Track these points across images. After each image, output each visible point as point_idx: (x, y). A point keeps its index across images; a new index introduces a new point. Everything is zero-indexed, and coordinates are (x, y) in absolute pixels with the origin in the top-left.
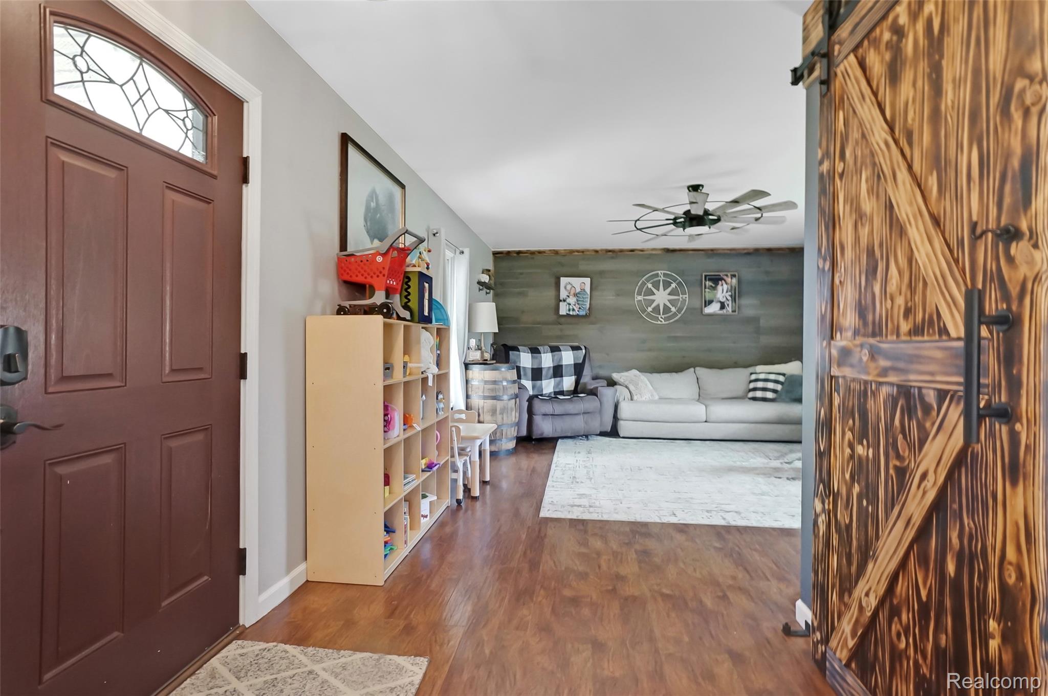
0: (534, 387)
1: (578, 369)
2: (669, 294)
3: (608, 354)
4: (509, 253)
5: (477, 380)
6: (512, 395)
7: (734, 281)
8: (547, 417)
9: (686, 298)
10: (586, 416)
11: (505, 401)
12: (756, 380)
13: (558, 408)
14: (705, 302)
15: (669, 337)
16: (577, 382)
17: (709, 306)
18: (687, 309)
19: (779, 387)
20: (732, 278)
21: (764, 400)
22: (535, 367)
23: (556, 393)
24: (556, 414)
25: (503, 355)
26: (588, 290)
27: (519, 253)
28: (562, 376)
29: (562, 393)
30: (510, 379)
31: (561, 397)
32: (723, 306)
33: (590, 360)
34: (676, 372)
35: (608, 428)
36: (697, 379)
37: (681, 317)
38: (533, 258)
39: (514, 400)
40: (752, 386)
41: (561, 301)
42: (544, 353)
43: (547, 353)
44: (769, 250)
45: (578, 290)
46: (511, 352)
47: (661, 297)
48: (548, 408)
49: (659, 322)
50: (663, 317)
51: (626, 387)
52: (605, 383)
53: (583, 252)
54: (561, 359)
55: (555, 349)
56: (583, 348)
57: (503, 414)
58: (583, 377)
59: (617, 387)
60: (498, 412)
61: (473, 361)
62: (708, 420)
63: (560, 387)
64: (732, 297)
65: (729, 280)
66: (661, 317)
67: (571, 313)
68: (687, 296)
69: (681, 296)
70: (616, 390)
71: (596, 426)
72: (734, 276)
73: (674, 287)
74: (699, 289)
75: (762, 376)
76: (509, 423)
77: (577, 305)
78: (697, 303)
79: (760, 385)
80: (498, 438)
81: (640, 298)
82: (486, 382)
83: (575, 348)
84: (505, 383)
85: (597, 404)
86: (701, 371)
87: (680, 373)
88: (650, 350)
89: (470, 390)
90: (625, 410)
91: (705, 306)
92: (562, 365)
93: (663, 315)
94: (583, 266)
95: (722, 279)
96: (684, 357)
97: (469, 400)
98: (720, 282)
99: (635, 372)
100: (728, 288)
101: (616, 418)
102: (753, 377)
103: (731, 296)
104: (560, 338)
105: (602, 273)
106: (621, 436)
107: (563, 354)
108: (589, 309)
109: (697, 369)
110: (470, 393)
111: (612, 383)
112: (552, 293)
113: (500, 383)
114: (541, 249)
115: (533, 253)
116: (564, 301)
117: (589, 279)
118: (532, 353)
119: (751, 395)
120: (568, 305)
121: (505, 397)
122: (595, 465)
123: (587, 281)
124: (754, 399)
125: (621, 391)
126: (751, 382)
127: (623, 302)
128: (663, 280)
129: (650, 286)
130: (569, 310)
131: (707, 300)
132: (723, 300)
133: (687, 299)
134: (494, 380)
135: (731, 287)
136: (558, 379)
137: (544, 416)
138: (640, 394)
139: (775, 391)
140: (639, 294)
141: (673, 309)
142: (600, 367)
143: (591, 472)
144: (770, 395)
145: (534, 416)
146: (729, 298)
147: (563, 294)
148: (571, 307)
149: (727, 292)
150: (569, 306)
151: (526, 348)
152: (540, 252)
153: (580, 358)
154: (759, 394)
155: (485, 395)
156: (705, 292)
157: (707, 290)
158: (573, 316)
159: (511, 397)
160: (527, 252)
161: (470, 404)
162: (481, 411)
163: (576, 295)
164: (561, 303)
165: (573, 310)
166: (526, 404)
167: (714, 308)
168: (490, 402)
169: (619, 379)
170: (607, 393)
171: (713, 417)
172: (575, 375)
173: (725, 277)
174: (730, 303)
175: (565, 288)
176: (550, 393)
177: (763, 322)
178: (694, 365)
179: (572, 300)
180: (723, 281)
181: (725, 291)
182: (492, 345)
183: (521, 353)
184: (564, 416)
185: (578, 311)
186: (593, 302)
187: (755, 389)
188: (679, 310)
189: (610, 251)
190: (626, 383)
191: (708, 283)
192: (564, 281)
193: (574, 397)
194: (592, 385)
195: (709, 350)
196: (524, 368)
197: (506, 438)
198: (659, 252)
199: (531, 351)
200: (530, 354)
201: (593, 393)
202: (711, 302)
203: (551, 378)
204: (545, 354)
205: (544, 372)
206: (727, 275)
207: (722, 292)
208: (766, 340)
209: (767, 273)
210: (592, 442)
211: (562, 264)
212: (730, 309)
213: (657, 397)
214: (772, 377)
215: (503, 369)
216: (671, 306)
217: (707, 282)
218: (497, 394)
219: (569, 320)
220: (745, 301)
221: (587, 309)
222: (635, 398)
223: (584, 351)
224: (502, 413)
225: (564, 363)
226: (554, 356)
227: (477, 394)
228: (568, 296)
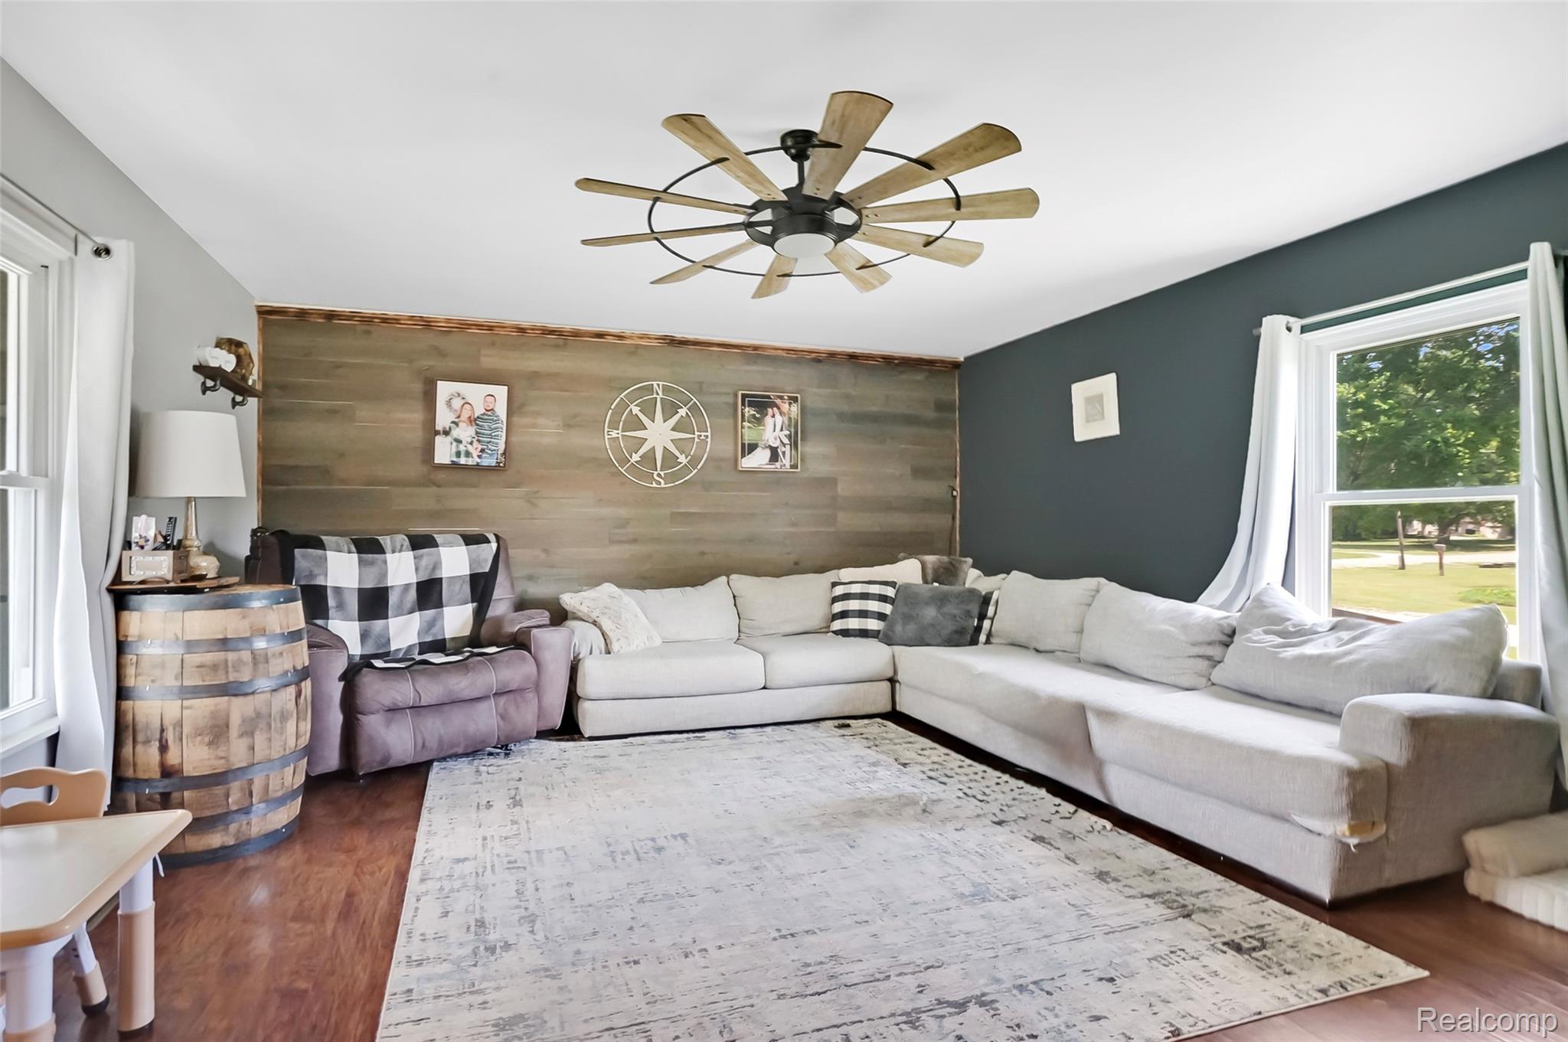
0: (364, 636)
1: (481, 587)
2: (673, 429)
3: (546, 551)
4: (302, 314)
5: (158, 642)
6: (286, 673)
7: (795, 409)
8: (398, 715)
9: (707, 437)
10: (503, 700)
11: (262, 697)
12: (846, 597)
13: (431, 690)
14: (743, 445)
15: (674, 515)
16: (479, 615)
17: (750, 456)
18: (708, 456)
19: (887, 609)
20: (790, 404)
21: (864, 633)
22: (369, 585)
23: (425, 647)
24: (422, 704)
25: (276, 558)
26: (501, 410)
27: (330, 316)
28: (439, 605)
29: (439, 646)
30: (278, 631)
31: (438, 658)
32: (775, 456)
33: (508, 566)
34: (693, 585)
35: (556, 721)
36: (734, 597)
37: (696, 473)
38: (368, 332)
39: (292, 690)
40: (838, 607)
41: (437, 433)
42: (393, 552)
43: (400, 551)
44: (853, 357)
45: (479, 411)
46: (297, 551)
47: (659, 434)
48: (402, 691)
49: (654, 485)
50: (662, 473)
51: (595, 623)
52: (544, 617)
53: (490, 328)
54: (437, 566)
55: (420, 542)
56: (492, 538)
57: (251, 734)
58: (492, 604)
59: (572, 624)
60: (234, 732)
61: (142, 582)
62: (768, 685)
63: (434, 630)
64: (790, 440)
65: (785, 407)
66: (659, 472)
67: (463, 460)
68: (709, 434)
69: (697, 433)
70: (573, 632)
71: (527, 717)
72: (795, 400)
73: (684, 415)
74: (731, 421)
75: (856, 589)
76: (275, 755)
77: (475, 443)
78: (727, 448)
79: (854, 605)
80: (234, 808)
81: (614, 434)
82: (191, 646)
83: (470, 540)
84: (260, 644)
85: (530, 668)
86: (742, 583)
87: (700, 588)
88: (635, 541)
89: (130, 671)
90: (595, 678)
91: (743, 456)
92: (441, 579)
93: (661, 471)
94: (490, 360)
95: (774, 405)
96: (703, 553)
97: (127, 705)
98: (770, 410)
99: (609, 588)
100: (783, 422)
101: (572, 699)
102: (839, 590)
103: (789, 437)
104: (436, 516)
105: (534, 377)
106: (586, 736)
107: (441, 552)
108: (504, 453)
109: (733, 577)
110: (130, 682)
111: (560, 616)
112: (417, 416)
113: (242, 645)
114: (391, 313)
115: (368, 320)
116: (446, 433)
117: (506, 387)
118: (359, 552)
119: (838, 625)
120: (455, 444)
121: (263, 684)
122: (538, 852)
123: (501, 392)
124: (845, 633)
125: (582, 636)
126: (835, 600)
127: (579, 440)
128: (661, 398)
129: (636, 410)
130: (458, 454)
131: (746, 442)
132: (776, 444)
133: (709, 440)
134: (221, 636)
135: (790, 419)
136: (430, 613)
137: (390, 714)
138: (626, 638)
139: (881, 616)
140: (614, 425)
141: (682, 459)
142: (530, 578)
143: (530, 886)
144: (873, 624)
145: (359, 716)
146: (786, 441)
147: (443, 419)
148: (462, 448)
149: (782, 430)
150: (457, 446)
151: (343, 541)
152: (385, 320)
153: (486, 560)
154: (853, 623)
155: (186, 683)
156: (742, 427)
157: (746, 424)
158: (466, 467)
159: (283, 681)
160: (351, 316)
161: (130, 717)
162: (170, 736)
163: (473, 421)
164: (439, 439)
165: (468, 454)
166: (336, 689)
167: (759, 459)
168: (205, 705)
169: (578, 606)
170: (552, 642)
171: (778, 677)
172: (473, 601)
173: (778, 401)
174: (787, 449)
175: (449, 403)
176: (410, 648)
177: (842, 489)
178: (728, 571)
179: (465, 432)
180: (775, 409)
181: (778, 428)
182: (254, 532)
183: (329, 553)
184: (446, 708)
185: (479, 457)
186: (514, 439)
187: (844, 615)
188: (694, 461)
189: (552, 332)
190: (594, 615)
191: (749, 411)
192: (444, 389)
193: (473, 655)
194: (516, 624)
195: (751, 540)
196: (338, 590)
197: (266, 800)
198: (655, 343)
199: (356, 547)
200: (355, 556)
201: (520, 642)
202: (752, 447)
203: (411, 612)
204: (397, 554)
205: (393, 599)
206: (781, 398)
207: (773, 429)
208: (849, 521)
209: (848, 397)
210: (519, 759)
211: (441, 354)
212: (787, 462)
213: (658, 642)
214: (875, 589)
215: (256, 604)
216: (677, 453)
217: (747, 409)
218: (231, 679)
219: (457, 476)
220: (813, 448)
221: (501, 451)
222: (615, 647)
223: (494, 545)
224: (248, 732)
225: (445, 573)
226: (422, 556)
227: (157, 684)
228: (456, 424)
